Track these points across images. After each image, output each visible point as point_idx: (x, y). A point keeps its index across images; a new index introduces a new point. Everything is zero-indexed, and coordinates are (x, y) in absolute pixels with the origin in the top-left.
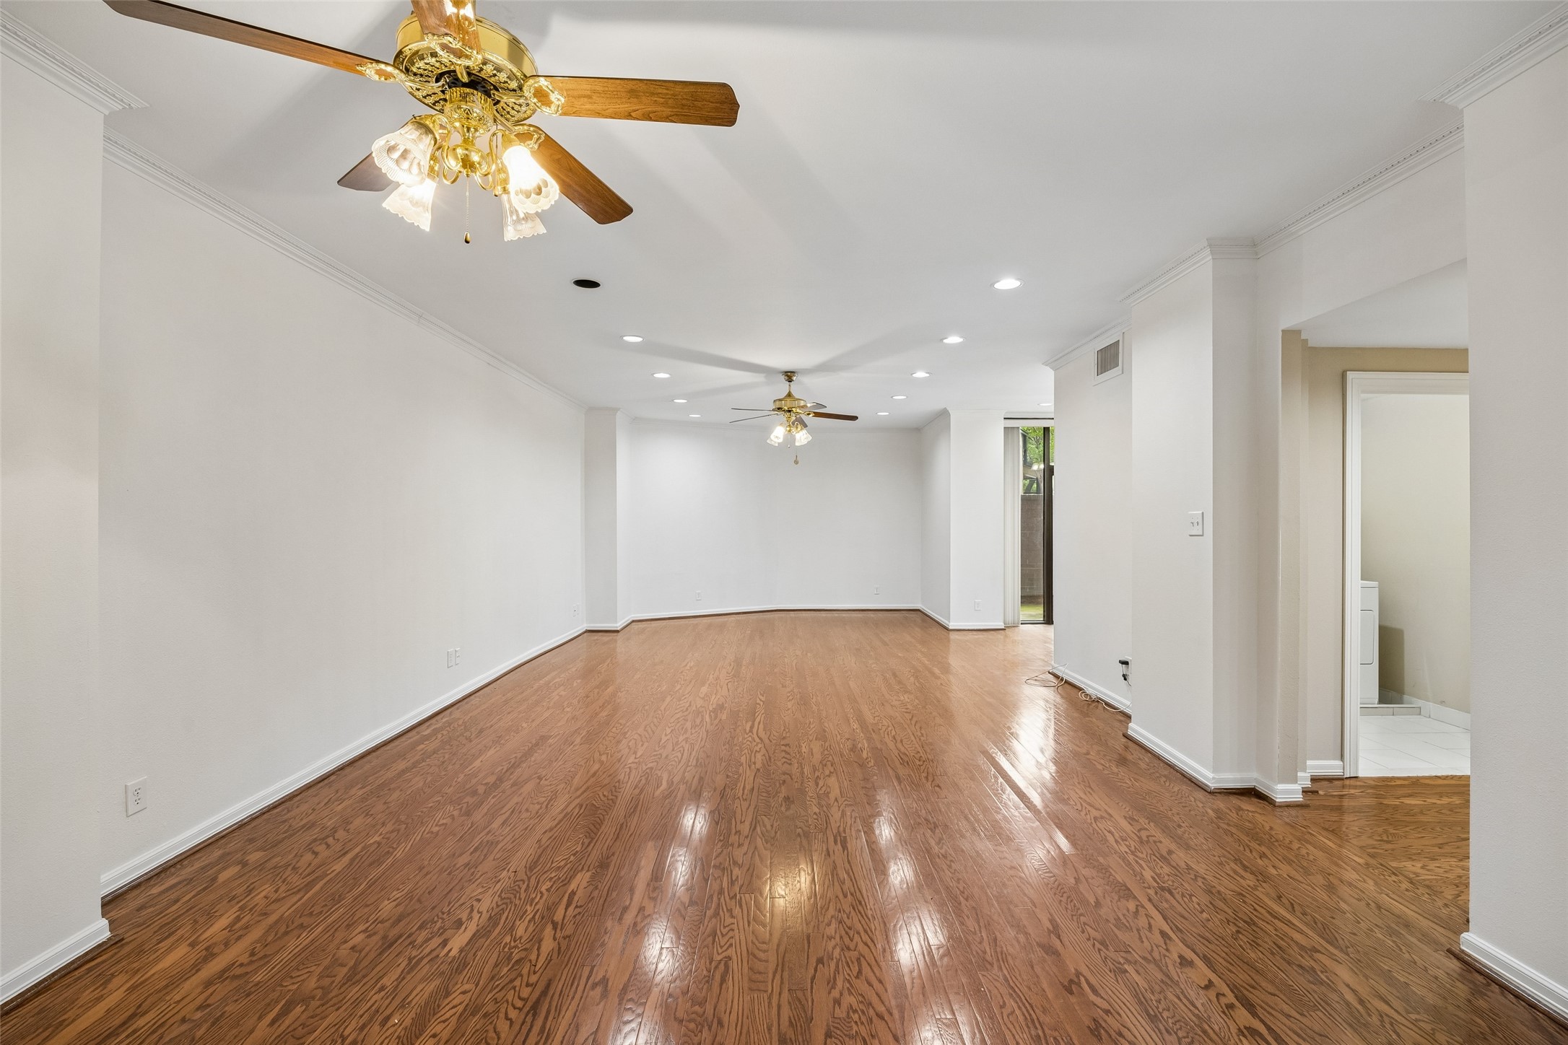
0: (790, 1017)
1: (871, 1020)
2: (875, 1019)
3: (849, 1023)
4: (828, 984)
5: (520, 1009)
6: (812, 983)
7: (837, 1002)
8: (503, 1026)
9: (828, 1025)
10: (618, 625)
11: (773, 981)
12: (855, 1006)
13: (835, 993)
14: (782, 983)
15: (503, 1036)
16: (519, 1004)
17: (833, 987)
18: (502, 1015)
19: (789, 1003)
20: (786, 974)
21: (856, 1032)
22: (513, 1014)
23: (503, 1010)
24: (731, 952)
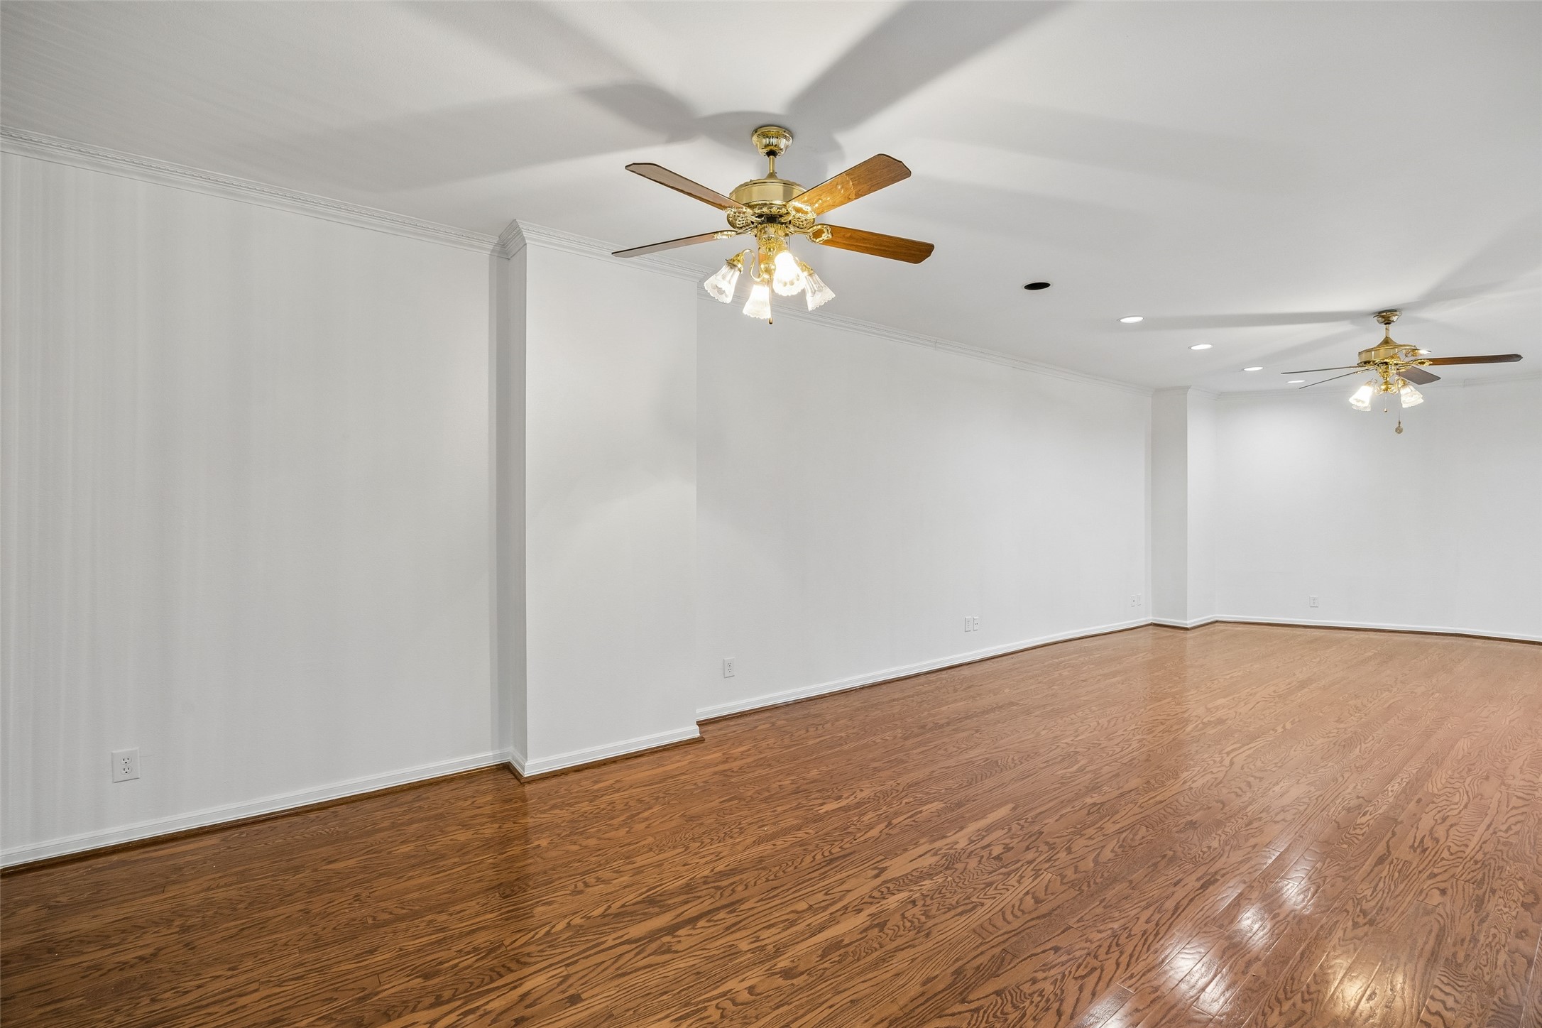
0: (982, 964)
1: (1048, 1009)
2: (1053, 1011)
3: (1026, 998)
4: (1043, 965)
5: (824, 857)
6: (1029, 957)
7: (1034, 981)
8: (808, 859)
9: (1005, 988)
10: (1189, 623)
11: (997, 937)
12: (1046, 993)
13: (1040, 975)
14: (1004, 942)
15: (803, 864)
16: (827, 854)
17: (1044, 971)
18: (813, 854)
19: (993, 956)
20: (1015, 939)
21: (1024, 1007)
22: (819, 857)
23: (815, 852)
24: (988, 903)
